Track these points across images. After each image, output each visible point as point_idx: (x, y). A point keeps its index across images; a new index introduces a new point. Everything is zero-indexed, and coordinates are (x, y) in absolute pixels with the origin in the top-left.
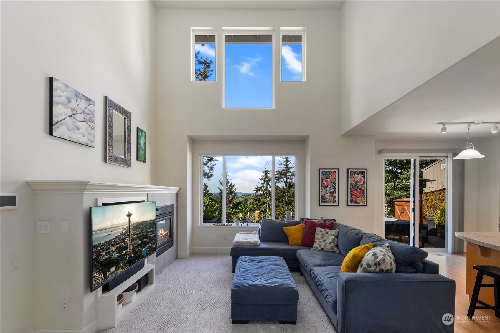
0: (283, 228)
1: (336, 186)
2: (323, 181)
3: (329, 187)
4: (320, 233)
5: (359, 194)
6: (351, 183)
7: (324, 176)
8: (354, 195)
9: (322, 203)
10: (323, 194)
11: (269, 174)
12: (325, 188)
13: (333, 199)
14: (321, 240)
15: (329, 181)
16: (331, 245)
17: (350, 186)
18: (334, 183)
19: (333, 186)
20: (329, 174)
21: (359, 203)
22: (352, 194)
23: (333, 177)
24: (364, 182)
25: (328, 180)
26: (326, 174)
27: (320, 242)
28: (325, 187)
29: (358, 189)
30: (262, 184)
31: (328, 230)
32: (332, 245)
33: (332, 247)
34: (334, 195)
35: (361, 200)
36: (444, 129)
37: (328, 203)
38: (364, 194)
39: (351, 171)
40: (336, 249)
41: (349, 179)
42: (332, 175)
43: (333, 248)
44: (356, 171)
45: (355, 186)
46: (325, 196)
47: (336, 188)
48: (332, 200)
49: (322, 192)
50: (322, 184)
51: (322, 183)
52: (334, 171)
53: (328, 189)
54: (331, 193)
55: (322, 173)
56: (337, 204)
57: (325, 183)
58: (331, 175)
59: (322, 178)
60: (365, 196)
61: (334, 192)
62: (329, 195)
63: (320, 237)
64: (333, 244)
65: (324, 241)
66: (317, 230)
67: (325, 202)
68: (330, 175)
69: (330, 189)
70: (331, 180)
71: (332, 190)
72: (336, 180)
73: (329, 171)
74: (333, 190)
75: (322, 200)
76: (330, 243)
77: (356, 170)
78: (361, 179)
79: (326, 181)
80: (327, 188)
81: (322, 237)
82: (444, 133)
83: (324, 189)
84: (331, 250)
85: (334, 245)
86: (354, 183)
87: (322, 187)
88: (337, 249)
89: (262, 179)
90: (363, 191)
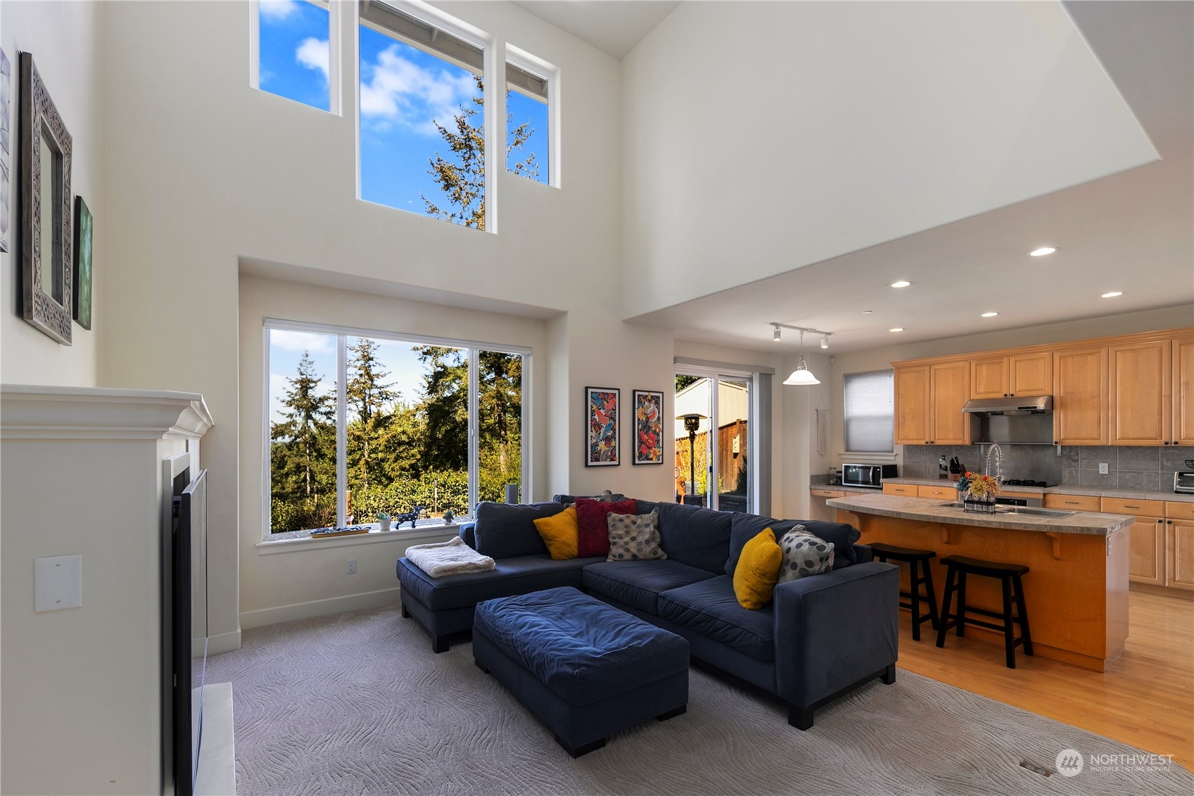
0: (535, 521)
1: (615, 424)
2: (593, 412)
3: (605, 426)
4: (619, 524)
5: (652, 442)
6: (639, 419)
7: (595, 404)
8: (644, 443)
9: (591, 461)
10: (594, 441)
11: (311, 388)
12: (597, 428)
13: (611, 452)
14: (627, 539)
15: (604, 414)
16: (650, 546)
17: (639, 424)
18: (611, 418)
19: (610, 425)
20: (604, 399)
21: (651, 459)
22: (641, 442)
23: (611, 405)
24: (659, 418)
25: (602, 411)
26: (598, 399)
27: (626, 543)
28: (597, 426)
29: (650, 432)
30: (291, 416)
31: (633, 517)
32: (653, 545)
33: (653, 549)
34: (613, 444)
35: (655, 453)
36: (777, 334)
37: (601, 460)
38: (659, 441)
39: (639, 395)
40: (660, 552)
41: (636, 410)
43: (655, 553)
44: (647, 396)
45: (646, 426)
46: (596, 445)
47: (615, 429)
48: (609, 454)
49: (592, 436)
50: (592, 420)
51: (592, 417)
52: (612, 394)
53: (602, 430)
54: (608, 440)
55: (592, 397)
56: (617, 463)
57: (596, 417)
58: (608, 402)
59: (592, 407)
60: (661, 445)
61: (612, 438)
62: (603, 443)
63: (621, 532)
64: (654, 543)
65: (633, 539)
66: (609, 520)
67: (597, 460)
68: (605, 403)
69: (605, 431)
70: (608, 411)
71: (609, 434)
72: (615, 413)
73: (602, 393)
75: (592, 454)
76: (647, 542)
77: (647, 394)
78: (654, 412)
79: (600, 414)
80: (600, 429)
81: (627, 533)
82: (777, 340)
83: (595, 430)
84: (652, 556)
85: (656, 545)
86: (644, 419)
87: (592, 426)
88: (663, 553)
89: (290, 404)
90: (658, 435)
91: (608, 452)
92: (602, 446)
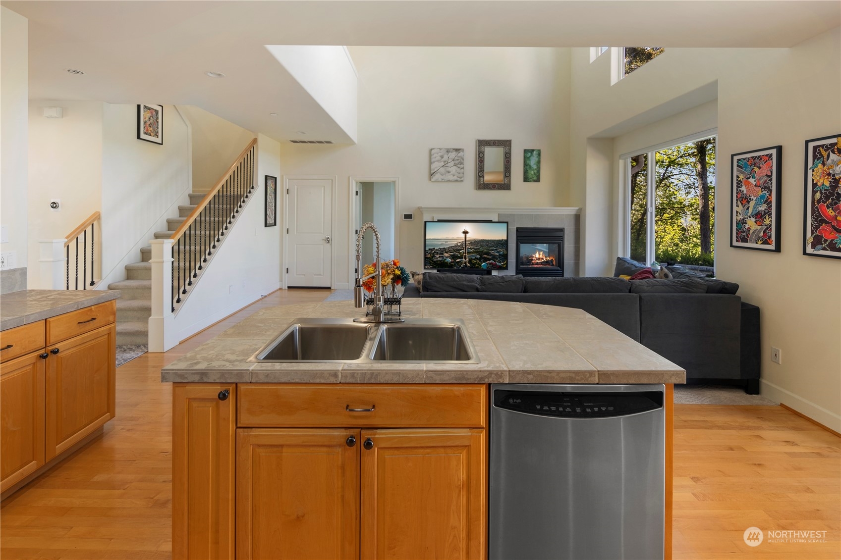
1: (770, 195)
2: (739, 183)
3: (755, 199)
6: (814, 185)
7: (742, 173)
8: (827, 222)
9: (737, 241)
10: (740, 217)
12: (744, 202)
13: (764, 232)
15: (754, 183)
17: (813, 193)
18: (765, 188)
19: (762, 197)
20: (755, 164)
22: (818, 221)
23: (765, 171)
25: (752, 180)
26: (746, 165)
28: (745, 200)
34: (767, 222)
37: (751, 241)
39: (815, 148)
41: (810, 172)
42: (761, 165)
44: (835, 144)
45: (829, 195)
46: (743, 222)
47: (771, 202)
48: (762, 234)
49: (737, 212)
50: (737, 193)
51: (737, 190)
52: (767, 155)
53: (752, 204)
54: (759, 217)
55: (738, 166)
56: (775, 249)
57: (743, 188)
58: (760, 168)
59: (738, 177)
61: (765, 213)
62: (753, 220)
67: (745, 240)
68: (756, 169)
69: (756, 204)
70: (759, 180)
71: (760, 209)
72: (771, 180)
73: (752, 157)
74: (763, 208)
75: (737, 233)
77: (834, 141)
79: (748, 184)
80: (748, 202)
83: (742, 204)
86: (827, 184)
87: (737, 200)
91: (760, 232)
92: (751, 223)
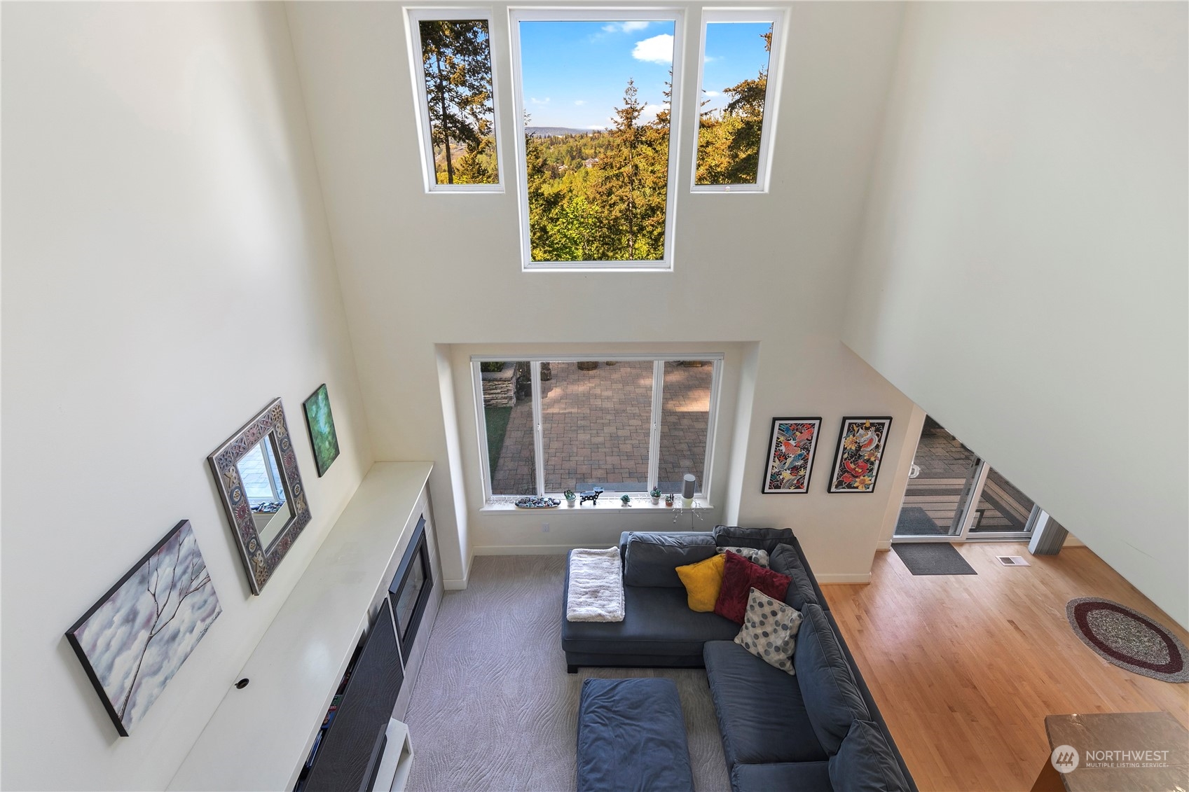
0: (677, 569)
1: (808, 453)
2: (778, 444)
3: (793, 456)
5: (860, 471)
6: (845, 449)
7: (783, 435)
8: (848, 472)
9: (770, 488)
10: (776, 470)
12: (782, 459)
13: (798, 480)
15: (794, 444)
17: (843, 453)
18: (804, 449)
19: (800, 455)
20: (797, 429)
21: (857, 488)
22: (844, 470)
23: (806, 435)
24: (877, 446)
25: (792, 442)
26: (788, 430)
28: (782, 457)
29: (860, 461)
34: (802, 473)
35: (863, 482)
37: (784, 488)
38: (872, 470)
39: (850, 424)
41: (843, 440)
42: (803, 431)
44: (865, 424)
45: (856, 455)
46: (779, 474)
47: (808, 459)
48: (795, 482)
49: (773, 466)
50: (775, 451)
51: (776, 449)
52: (810, 424)
53: (789, 461)
54: (795, 469)
55: (779, 429)
56: (805, 490)
57: (783, 448)
58: (801, 433)
59: (778, 438)
60: (874, 474)
61: (801, 467)
62: (789, 472)
67: (778, 487)
68: (798, 433)
69: (793, 460)
70: (799, 442)
71: (797, 464)
72: (810, 443)
73: (796, 424)
74: (799, 463)
75: (770, 483)
77: (864, 421)
78: (871, 441)
79: (787, 445)
80: (786, 459)
81: (762, 623)
83: (779, 460)
86: (854, 448)
87: (774, 457)
90: (872, 463)
91: (794, 480)
92: (786, 475)
